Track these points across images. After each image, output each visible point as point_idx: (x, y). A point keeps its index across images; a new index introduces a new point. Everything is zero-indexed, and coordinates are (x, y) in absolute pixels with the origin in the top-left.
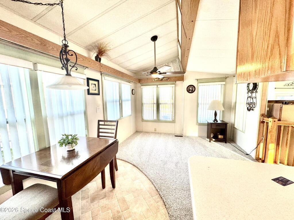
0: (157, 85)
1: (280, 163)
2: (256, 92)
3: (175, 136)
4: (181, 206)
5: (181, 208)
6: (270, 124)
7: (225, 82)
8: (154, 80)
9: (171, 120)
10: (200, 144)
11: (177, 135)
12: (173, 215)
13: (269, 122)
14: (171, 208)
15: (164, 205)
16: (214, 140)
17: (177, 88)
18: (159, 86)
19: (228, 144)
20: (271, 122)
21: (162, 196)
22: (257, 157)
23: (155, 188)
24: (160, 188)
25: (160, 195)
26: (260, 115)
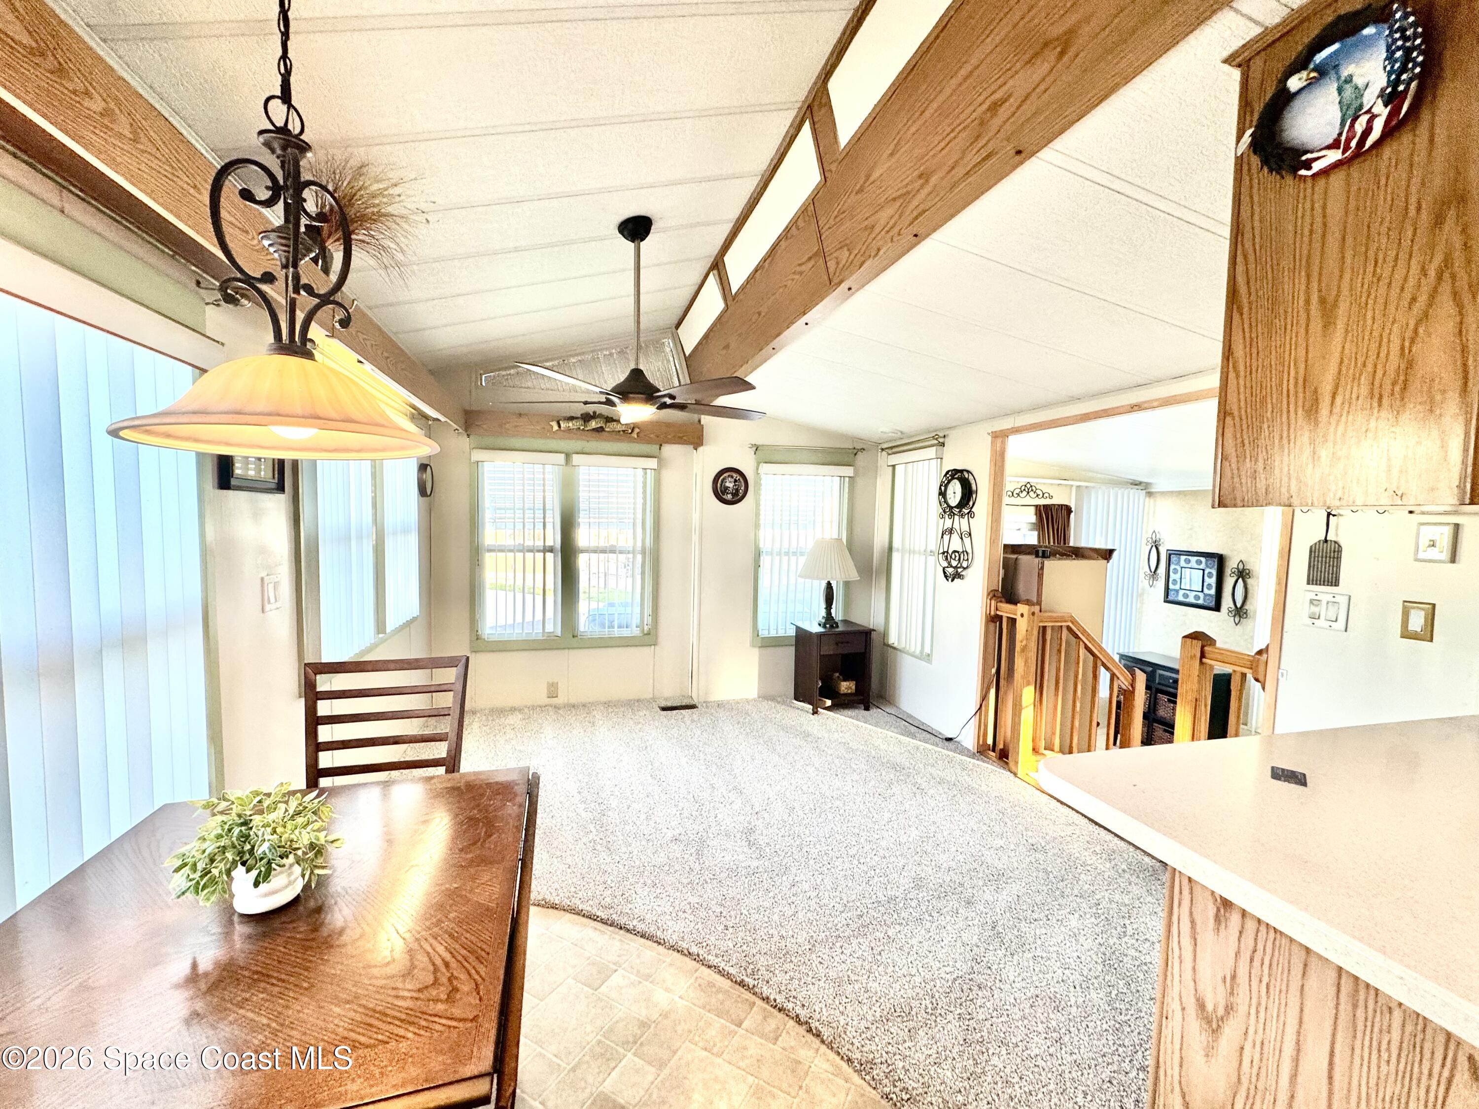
0: (568, 456)
1: (1045, 749)
2: (971, 514)
3: (664, 709)
4: (874, 1008)
5: (878, 1015)
6: (1022, 626)
7: (851, 468)
8: (556, 428)
9: (636, 632)
10: (785, 729)
11: (669, 704)
12: (871, 1056)
13: (1018, 617)
14: (845, 1032)
15: (809, 1037)
16: (829, 703)
17: (667, 476)
18: (576, 459)
19: (874, 711)
20: (1026, 615)
21: (780, 999)
22: (981, 742)
23: (728, 976)
24: (749, 971)
25: (766, 999)
26: (988, 594)
